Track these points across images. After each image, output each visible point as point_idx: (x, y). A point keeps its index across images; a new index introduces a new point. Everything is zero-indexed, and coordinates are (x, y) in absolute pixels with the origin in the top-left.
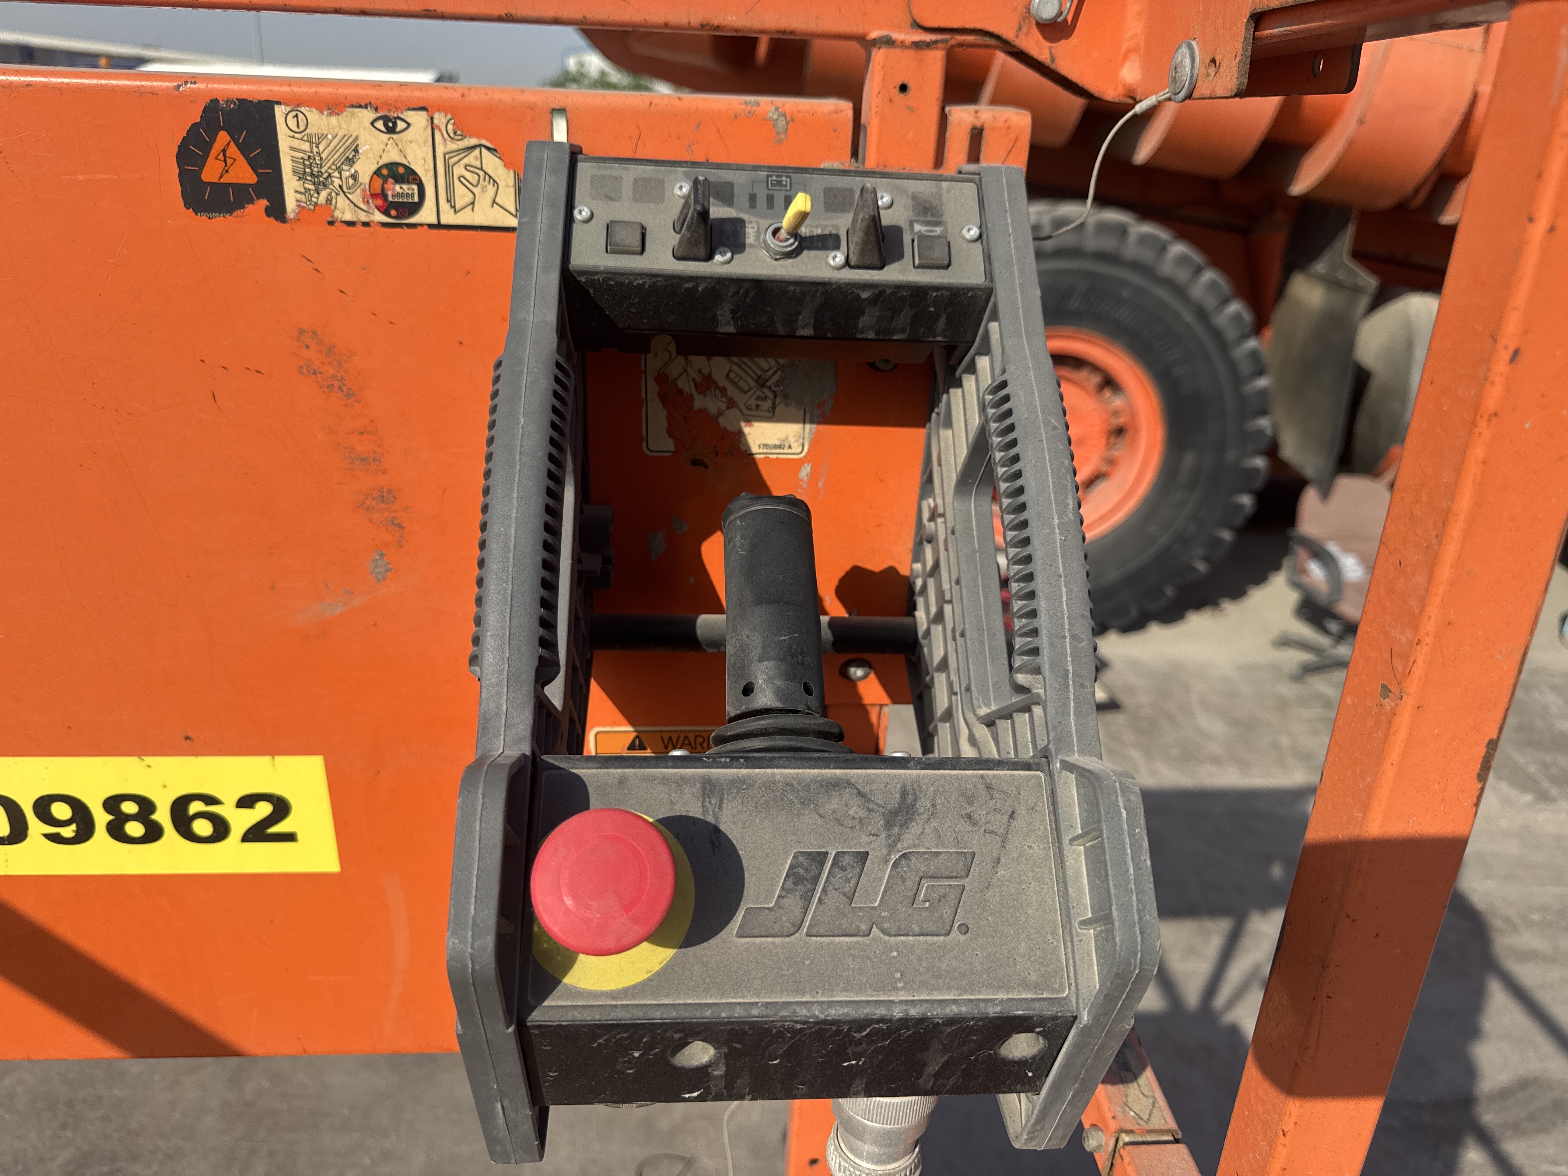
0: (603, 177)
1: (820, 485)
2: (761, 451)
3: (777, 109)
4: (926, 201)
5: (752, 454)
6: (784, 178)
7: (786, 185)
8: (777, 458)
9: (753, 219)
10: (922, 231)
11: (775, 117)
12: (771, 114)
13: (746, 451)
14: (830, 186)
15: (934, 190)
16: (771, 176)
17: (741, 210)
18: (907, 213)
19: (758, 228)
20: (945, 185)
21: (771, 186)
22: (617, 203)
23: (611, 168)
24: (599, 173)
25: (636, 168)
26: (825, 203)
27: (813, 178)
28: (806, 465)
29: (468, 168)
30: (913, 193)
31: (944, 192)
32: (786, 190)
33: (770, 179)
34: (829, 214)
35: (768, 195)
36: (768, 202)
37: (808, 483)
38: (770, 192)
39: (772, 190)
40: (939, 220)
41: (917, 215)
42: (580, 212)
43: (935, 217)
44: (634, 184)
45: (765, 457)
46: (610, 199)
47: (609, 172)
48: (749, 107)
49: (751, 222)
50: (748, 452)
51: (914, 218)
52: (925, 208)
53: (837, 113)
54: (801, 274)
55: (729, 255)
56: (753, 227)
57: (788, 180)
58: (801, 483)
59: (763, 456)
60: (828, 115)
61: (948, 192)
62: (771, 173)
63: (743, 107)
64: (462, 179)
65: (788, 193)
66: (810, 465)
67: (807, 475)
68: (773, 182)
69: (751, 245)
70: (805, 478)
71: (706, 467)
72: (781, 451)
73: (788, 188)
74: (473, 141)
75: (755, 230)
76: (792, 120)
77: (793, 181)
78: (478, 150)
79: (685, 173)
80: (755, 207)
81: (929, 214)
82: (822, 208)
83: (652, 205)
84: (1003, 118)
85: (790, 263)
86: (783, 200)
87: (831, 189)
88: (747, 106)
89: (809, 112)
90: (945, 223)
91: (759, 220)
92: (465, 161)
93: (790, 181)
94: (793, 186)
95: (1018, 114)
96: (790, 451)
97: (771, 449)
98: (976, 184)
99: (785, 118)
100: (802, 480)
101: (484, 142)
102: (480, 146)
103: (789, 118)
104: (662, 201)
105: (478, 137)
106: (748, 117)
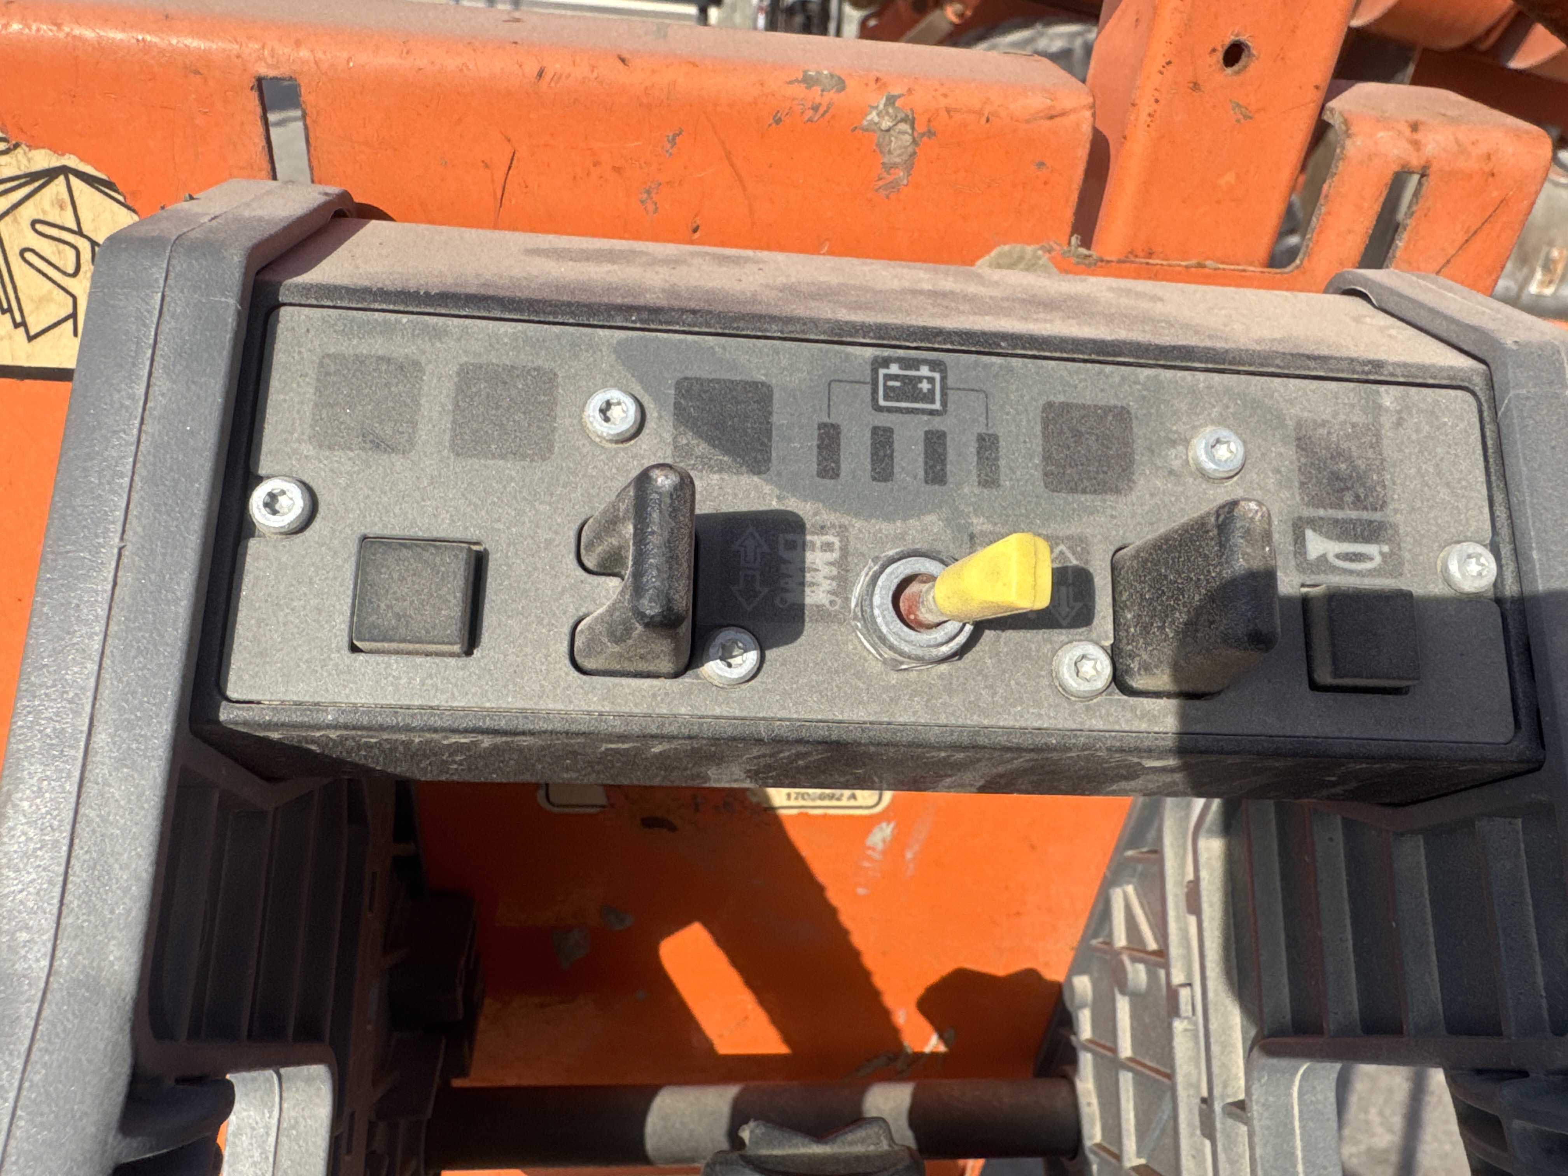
0: (361, 361)
1: (909, 855)
2: (793, 803)
3: (891, 100)
4: (1339, 454)
5: (773, 809)
6: (925, 371)
7: (932, 391)
8: (825, 816)
9: (829, 517)
10: (1331, 558)
11: (886, 123)
12: (873, 116)
13: (759, 804)
14: (1061, 398)
15: (1359, 418)
16: (886, 362)
17: (791, 486)
18: (1285, 494)
19: (845, 552)
20: (1389, 397)
21: (886, 398)
22: (398, 461)
23: (388, 330)
24: (348, 347)
25: (465, 330)
26: (1047, 458)
27: (1011, 370)
28: (884, 825)
29: (39, 227)
30: (1299, 425)
31: (1387, 421)
32: (932, 413)
33: (882, 372)
34: (1060, 498)
35: (875, 430)
36: (874, 454)
37: (884, 853)
38: (883, 420)
39: (889, 410)
40: (1377, 516)
41: (1316, 502)
42: (271, 503)
43: (1365, 508)
44: (459, 390)
45: (800, 814)
46: (379, 445)
47: (378, 346)
48: (817, 89)
49: (822, 529)
50: (765, 805)
51: (1308, 512)
52: (1336, 476)
53: (1052, 117)
54: (974, 720)
55: (752, 657)
56: (828, 547)
57: (937, 376)
58: (870, 852)
59: (794, 812)
60: (1027, 121)
61: (1399, 423)
62: (887, 352)
63: (799, 90)
64: (29, 256)
65: (937, 423)
66: (892, 825)
67: (884, 841)
68: (890, 383)
69: (824, 615)
70: (880, 846)
71: (673, 829)
72: (834, 803)
73: (937, 406)
74: (42, 160)
75: (835, 555)
76: (931, 134)
77: (950, 382)
78: (62, 178)
79: (621, 351)
80: (835, 474)
81: (1349, 497)
82: (1038, 474)
83: (511, 468)
84: (1483, 149)
85: (941, 676)
86: (921, 447)
87: (1066, 407)
88: (809, 88)
89: (979, 113)
90: (1394, 527)
91: (845, 520)
92: (28, 211)
93: (943, 379)
94: (952, 396)
95: (1517, 134)
96: (852, 803)
97: (813, 800)
98: (1473, 393)
99: (913, 128)
100: (873, 849)
101: (72, 161)
102: (64, 171)
103: (921, 128)
104: (544, 450)
105: (57, 149)
106: (810, 120)
